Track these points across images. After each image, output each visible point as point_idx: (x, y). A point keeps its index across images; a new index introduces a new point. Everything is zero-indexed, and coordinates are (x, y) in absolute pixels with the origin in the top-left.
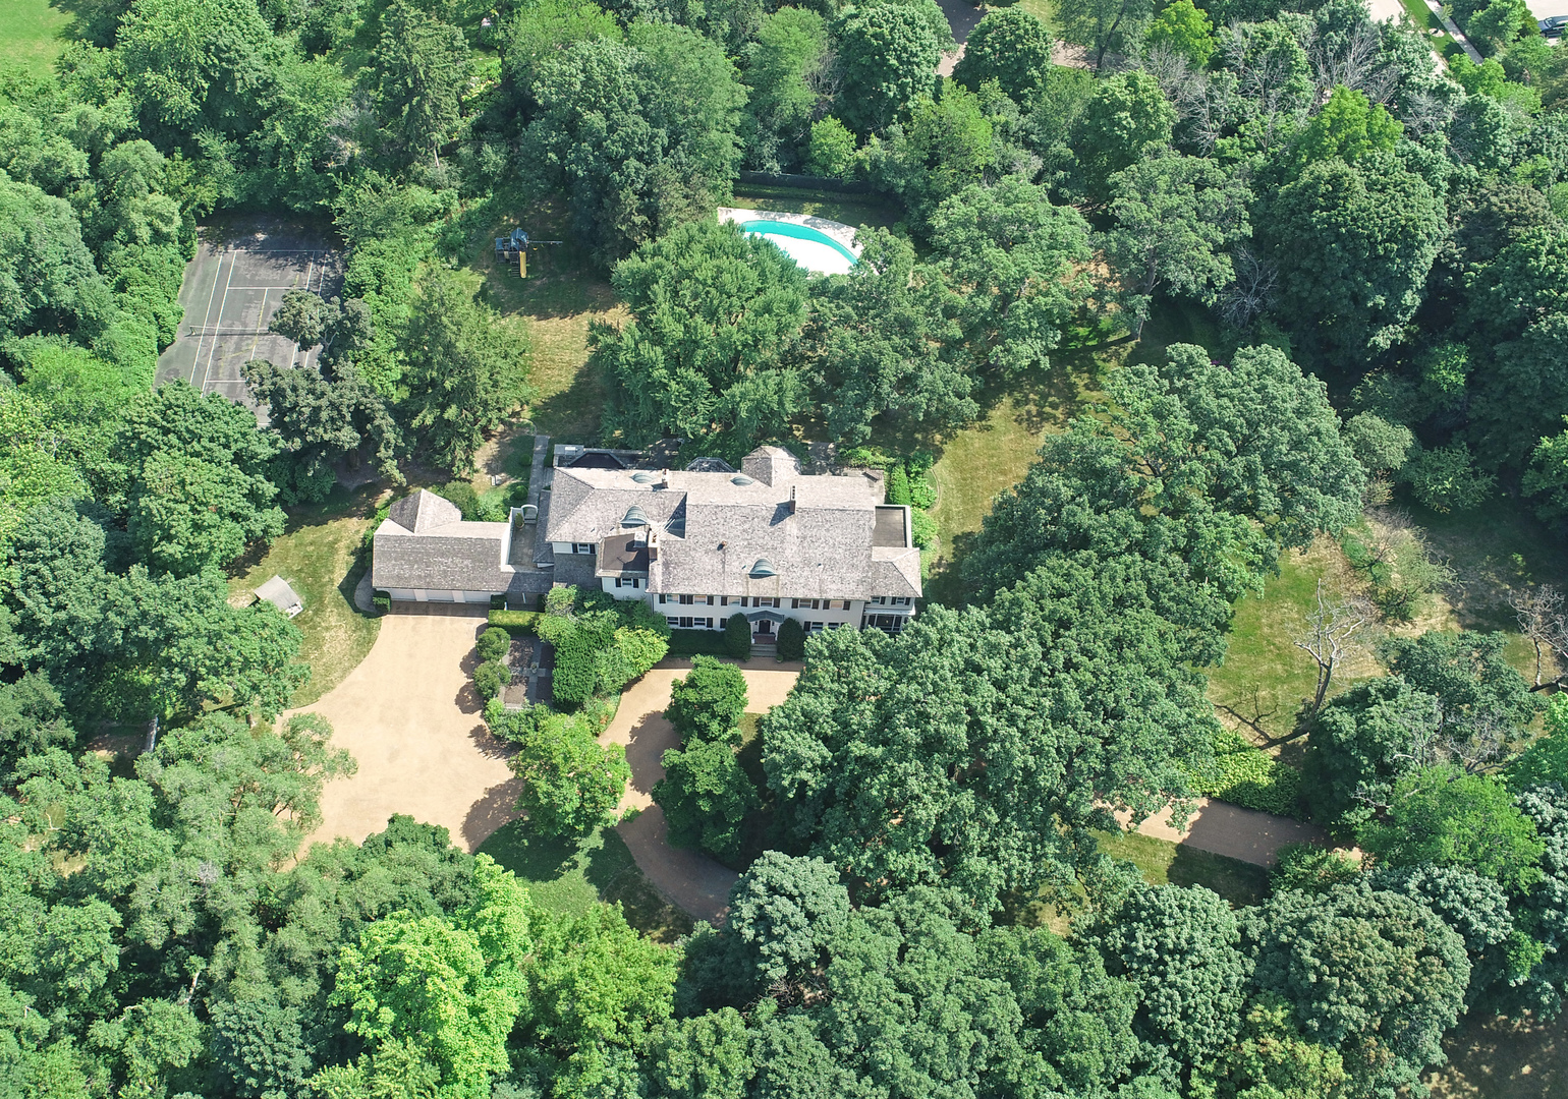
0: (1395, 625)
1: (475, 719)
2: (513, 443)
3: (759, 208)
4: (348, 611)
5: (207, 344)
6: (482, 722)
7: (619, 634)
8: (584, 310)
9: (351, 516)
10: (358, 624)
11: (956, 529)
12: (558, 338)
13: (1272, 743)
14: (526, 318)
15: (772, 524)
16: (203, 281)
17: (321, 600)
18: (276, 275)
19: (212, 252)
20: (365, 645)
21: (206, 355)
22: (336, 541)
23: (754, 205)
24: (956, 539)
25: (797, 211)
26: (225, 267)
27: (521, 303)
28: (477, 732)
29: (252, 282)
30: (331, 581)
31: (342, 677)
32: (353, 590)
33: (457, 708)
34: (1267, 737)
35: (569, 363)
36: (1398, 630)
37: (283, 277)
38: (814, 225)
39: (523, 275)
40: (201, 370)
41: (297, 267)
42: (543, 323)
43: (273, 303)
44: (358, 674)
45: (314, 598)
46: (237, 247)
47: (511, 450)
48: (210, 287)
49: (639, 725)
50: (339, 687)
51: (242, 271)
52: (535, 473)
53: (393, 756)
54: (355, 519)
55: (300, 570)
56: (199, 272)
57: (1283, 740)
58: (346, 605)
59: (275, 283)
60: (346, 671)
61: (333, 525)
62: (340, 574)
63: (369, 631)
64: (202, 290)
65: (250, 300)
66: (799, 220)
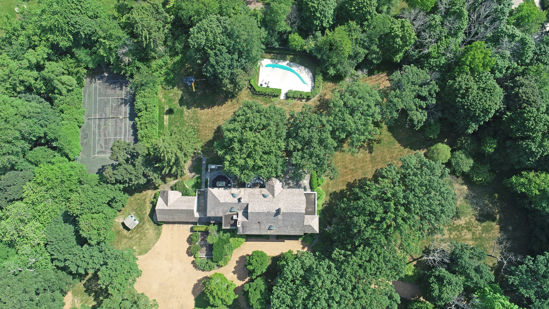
0: (456, 220)
1: (192, 258)
2: (196, 160)
3: (271, 58)
4: (152, 223)
5: (95, 123)
6: (194, 259)
7: (231, 240)
8: (215, 105)
9: (149, 189)
10: (155, 228)
11: (331, 190)
12: (207, 117)
13: (414, 260)
14: (196, 109)
15: (274, 216)
16: (89, 95)
17: (143, 219)
18: (113, 92)
19: (91, 82)
20: (159, 234)
21: (96, 127)
22: (145, 199)
23: (270, 57)
24: (331, 194)
25: (284, 59)
26: (95, 88)
27: (195, 102)
28: (193, 262)
29: (105, 95)
30: (146, 213)
31: (153, 245)
32: (153, 216)
33: (187, 255)
34: (413, 258)
35: (211, 127)
36: (456, 221)
37: (115, 93)
38: (290, 66)
39: (194, 90)
40: (94, 134)
41: (119, 88)
42: (202, 111)
43: (113, 104)
44: (158, 244)
45: (141, 220)
46: (99, 79)
47: (195, 163)
48: (92, 98)
49: (238, 260)
50: (153, 248)
51: (102, 91)
52: (203, 172)
53: (170, 270)
54: (150, 190)
55: (137, 209)
56: (87, 92)
57: (418, 259)
58: (152, 222)
59: (113, 95)
60: (154, 244)
61: (144, 193)
62: (148, 211)
63: (159, 230)
64: (90, 99)
65: (106, 103)
66: (284, 64)
